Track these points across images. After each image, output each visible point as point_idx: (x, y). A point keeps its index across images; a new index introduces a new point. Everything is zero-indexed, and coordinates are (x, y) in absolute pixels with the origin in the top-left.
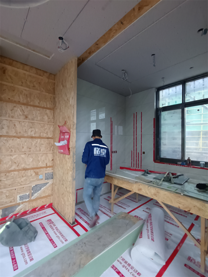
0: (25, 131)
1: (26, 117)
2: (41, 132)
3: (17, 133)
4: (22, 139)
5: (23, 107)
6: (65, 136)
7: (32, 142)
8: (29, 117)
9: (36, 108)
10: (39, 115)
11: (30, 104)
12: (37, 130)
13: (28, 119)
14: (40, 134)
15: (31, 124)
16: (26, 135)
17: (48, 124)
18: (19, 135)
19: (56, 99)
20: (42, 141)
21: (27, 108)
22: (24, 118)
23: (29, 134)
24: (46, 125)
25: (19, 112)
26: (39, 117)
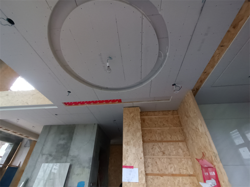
0: (165, 168)
1: (164, 153)
3: (159, 171)
4: (164, 177)
5: (159, 144)
6: (210, 173)
7: (175, 181)
8: (166, 152)
9: (169, 143)
10: (174, 149)
11: (164, 140)
12: (176, 166)
13: (165, 155)
14: (180, 170)
15: (169, 160)
16: (167, 173)
17: (184, 158)
18: (161, 173)
19: (185, 131)
20: (184, 179)
21: (163, 144)
23: (169, 171)
24: (182, 159)
25: (157, 150)
26: (174, 152)
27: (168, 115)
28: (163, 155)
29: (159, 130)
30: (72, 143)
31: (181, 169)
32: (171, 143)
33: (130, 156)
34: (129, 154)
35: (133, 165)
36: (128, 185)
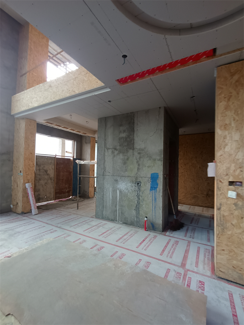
30: (135, 135)
33: (229, 144)
34: (227, 141)
35: (234, 156)
36: (225, 178)
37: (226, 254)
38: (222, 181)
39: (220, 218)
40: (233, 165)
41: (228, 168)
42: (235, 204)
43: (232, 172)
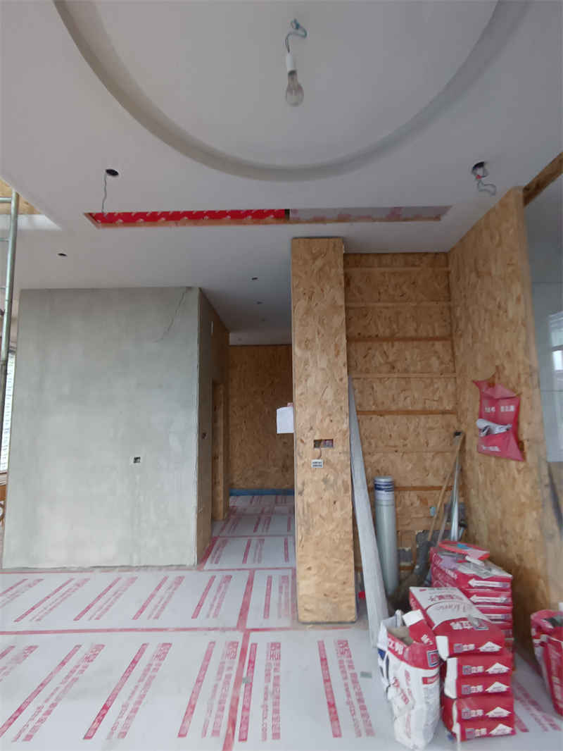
0: (391, 398)
1: (393, 368)
2: (425, 399)
3: (377, 406)
4: (386, 416)
5: (385, 346)
6: (502, 407)
7: (409, 425)
8: (399, 366)
9: (410, 344)
10: (419, 358)
11: (398, 335)
12: (416, 395)
13: (396, 370)
14: (425, 403)
15: (403, 383)
16: (394, 408)
17: (441, 378)
18: (381, 408)
19: (458, 312)
20: (430, 420)
21: (393, 346)
22: (389, 370)
23: (401, 405)
24: (435, 381)
25: (379, 359)
26: (419, 363)
27: (419, 266)
28: (390, 372)
29: (387, 308)
31: (427, 401)
32: (415, 343)
33: (313, 375)
34: (309, 369)
35: (320, 394)
36: (309, 434)
37: (314, 575)
38: (305, 441)
39: (303, 509)
40: (320, 411)
41: (313, 417)
42: (325, 480)
43: (318, 423)
